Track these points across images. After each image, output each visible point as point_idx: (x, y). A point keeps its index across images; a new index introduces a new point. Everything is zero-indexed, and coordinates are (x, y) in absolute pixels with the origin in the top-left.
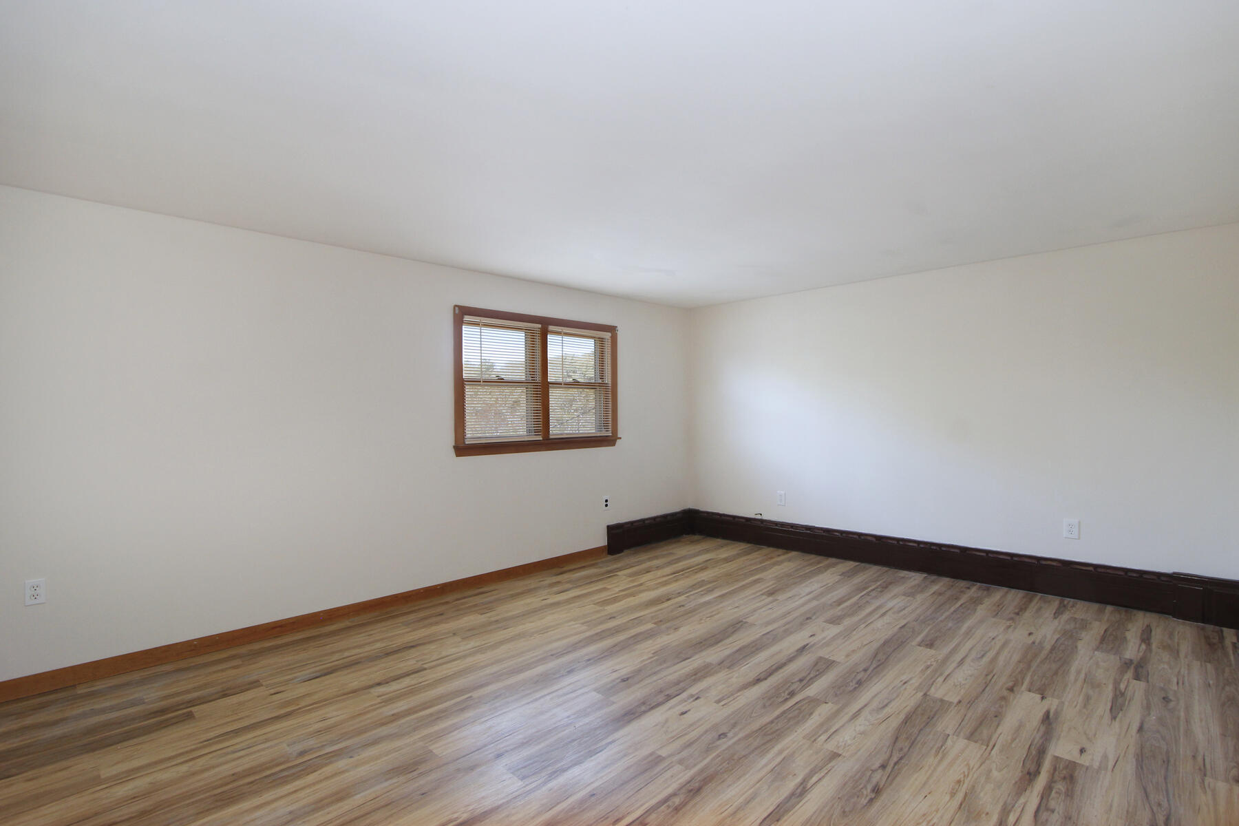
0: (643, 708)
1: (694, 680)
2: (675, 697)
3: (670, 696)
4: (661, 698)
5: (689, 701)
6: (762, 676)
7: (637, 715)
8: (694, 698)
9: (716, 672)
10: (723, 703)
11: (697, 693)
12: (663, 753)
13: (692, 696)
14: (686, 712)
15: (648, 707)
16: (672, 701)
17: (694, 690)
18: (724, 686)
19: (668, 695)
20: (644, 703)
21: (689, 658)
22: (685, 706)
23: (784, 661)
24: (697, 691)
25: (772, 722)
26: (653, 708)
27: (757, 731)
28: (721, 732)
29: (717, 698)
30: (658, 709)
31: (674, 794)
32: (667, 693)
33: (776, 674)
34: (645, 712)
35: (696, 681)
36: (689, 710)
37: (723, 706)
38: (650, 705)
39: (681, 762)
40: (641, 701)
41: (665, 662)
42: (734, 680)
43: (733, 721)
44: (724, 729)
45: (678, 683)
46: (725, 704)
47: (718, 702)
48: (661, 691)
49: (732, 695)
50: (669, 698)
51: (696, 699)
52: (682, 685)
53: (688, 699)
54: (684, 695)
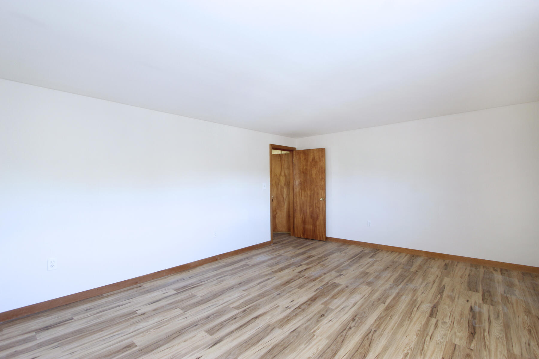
0: (309, 303)
1: (288, 316)
2: (297, 308)
3: (299, 308)
4: (303, 307)
5: (290, 306)
6: (253, 320)
7: (310, 300)
8: (288, 307)
9: (276, 322)
10: (277, 305)
11: (287, 309)
12: (297, 289)
13: (289, 308)
14: (291, 302)
15: (307, 303)
16: (298, 306)
17: (289, 311)
18: (274, 314)
19: (300, 308)
20: (309, 304)
21: (292, 332)
22: (292, 304)
23: (237, 331)
24: (287, 310)
25: (259, 299)
26: (305, 303)
27: (266, 296)
28: (279, 295)
29: (279, 307)
30: (303, 303)
31: (293, 281)
32: (300, 309)
33: (246, 322)
34: (308, 301)
35: (287, 316)
36: (290, 302)
37: (276, 305)
38: (307, 304)
39: (292, 287)
40: (310, 305)
41: (306, 329)
42: (268, 318)
43: (274, 299)
44: (278, 296)
45: (296, 315)
46: (275, 305)
47: (278, 306)
48: (303, 310)
49: (271, 310)
50: (299, 307)
51: (287, 307)
52: (294, 314)
53: (291, 307)
54: (293, 309)
